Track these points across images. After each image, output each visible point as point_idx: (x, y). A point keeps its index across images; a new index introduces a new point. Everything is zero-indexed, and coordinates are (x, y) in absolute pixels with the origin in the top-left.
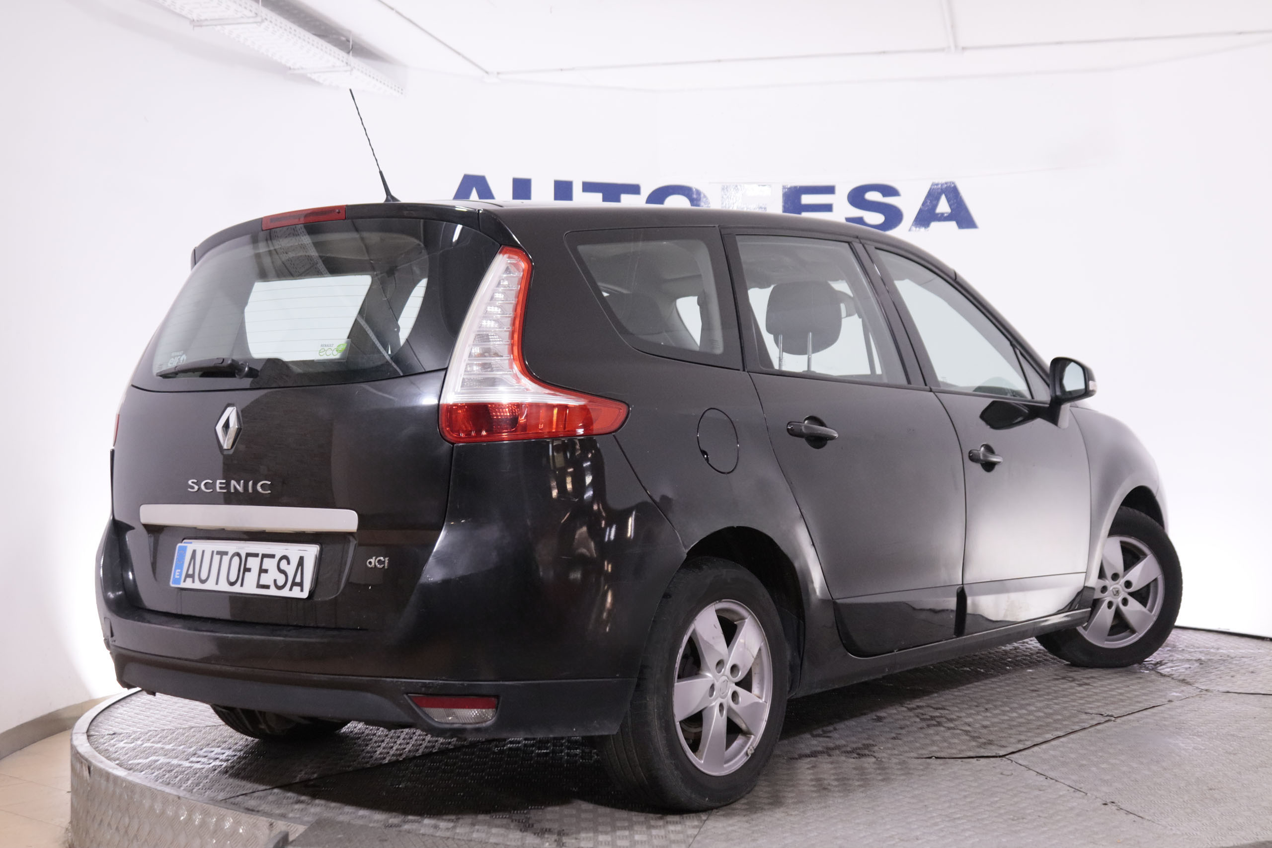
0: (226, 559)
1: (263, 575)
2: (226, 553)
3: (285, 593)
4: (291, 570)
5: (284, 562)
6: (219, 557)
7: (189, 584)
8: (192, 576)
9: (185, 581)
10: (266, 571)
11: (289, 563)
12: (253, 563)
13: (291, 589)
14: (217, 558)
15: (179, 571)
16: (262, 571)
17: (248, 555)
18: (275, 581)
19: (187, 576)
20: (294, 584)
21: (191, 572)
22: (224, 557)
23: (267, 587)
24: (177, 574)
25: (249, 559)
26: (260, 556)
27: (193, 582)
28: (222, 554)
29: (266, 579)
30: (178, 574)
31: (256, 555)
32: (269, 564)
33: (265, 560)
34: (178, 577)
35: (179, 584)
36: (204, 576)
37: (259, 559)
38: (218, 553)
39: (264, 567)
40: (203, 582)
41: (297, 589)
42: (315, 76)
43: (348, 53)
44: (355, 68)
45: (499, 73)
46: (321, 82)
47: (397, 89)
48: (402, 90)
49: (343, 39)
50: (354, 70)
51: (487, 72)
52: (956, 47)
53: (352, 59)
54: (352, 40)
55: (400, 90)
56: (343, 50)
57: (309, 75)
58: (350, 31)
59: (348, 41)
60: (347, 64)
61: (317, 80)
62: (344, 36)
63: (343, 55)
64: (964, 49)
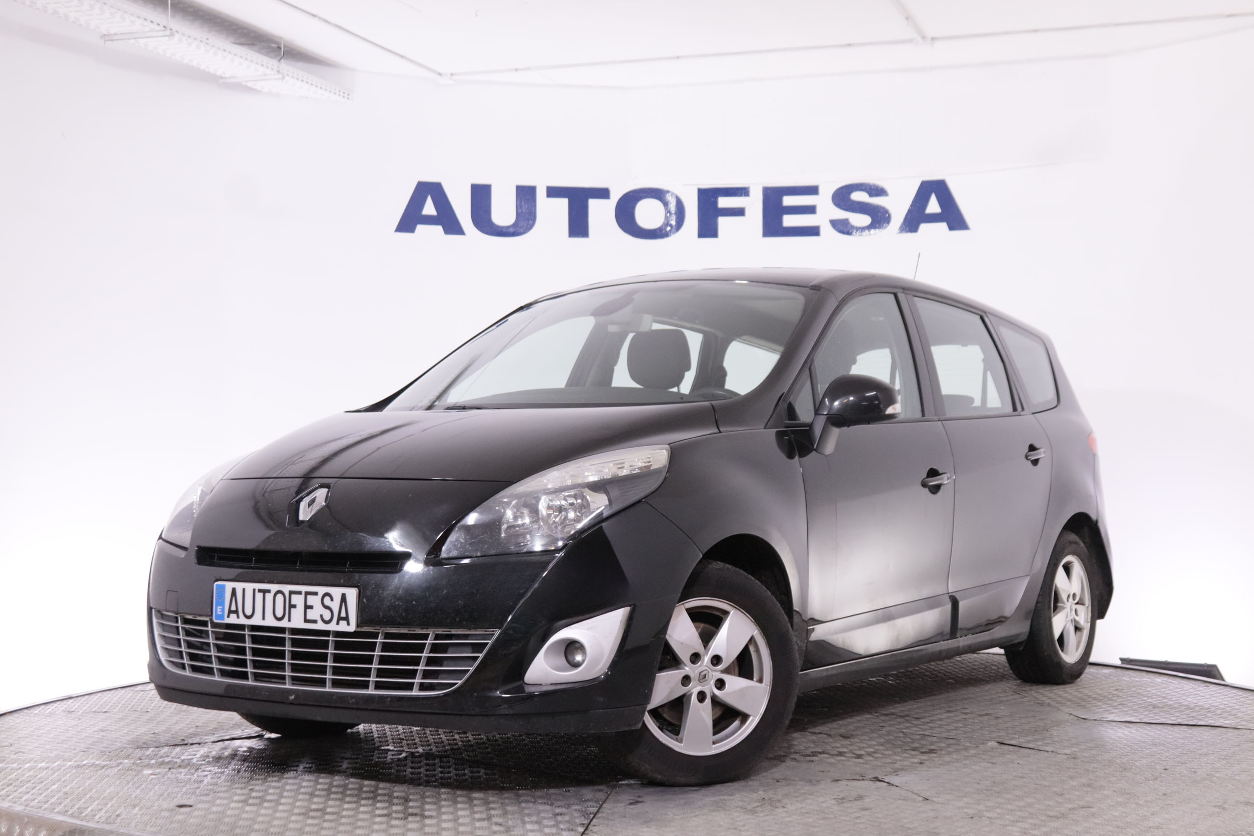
42: (250, 84)
43: (279, 61)
44: (288, 75)
45: (452, 75)
46: (258, 88)
47: (341, 93)
48: (348, 95)
49: (274, 45)
50: (286, 77)
51: (440, 74)
52: (923, 38)
53: (286, 66)
54: (285, 46)
55: (346, 95)
56: (275, 57)
57: (244, 83)
58: (281, 38)
59: (280, 48)
60: (278, 72)
61: (254, 87)
62: (275, 42)
63: (272, 62)
64: (933, 39)
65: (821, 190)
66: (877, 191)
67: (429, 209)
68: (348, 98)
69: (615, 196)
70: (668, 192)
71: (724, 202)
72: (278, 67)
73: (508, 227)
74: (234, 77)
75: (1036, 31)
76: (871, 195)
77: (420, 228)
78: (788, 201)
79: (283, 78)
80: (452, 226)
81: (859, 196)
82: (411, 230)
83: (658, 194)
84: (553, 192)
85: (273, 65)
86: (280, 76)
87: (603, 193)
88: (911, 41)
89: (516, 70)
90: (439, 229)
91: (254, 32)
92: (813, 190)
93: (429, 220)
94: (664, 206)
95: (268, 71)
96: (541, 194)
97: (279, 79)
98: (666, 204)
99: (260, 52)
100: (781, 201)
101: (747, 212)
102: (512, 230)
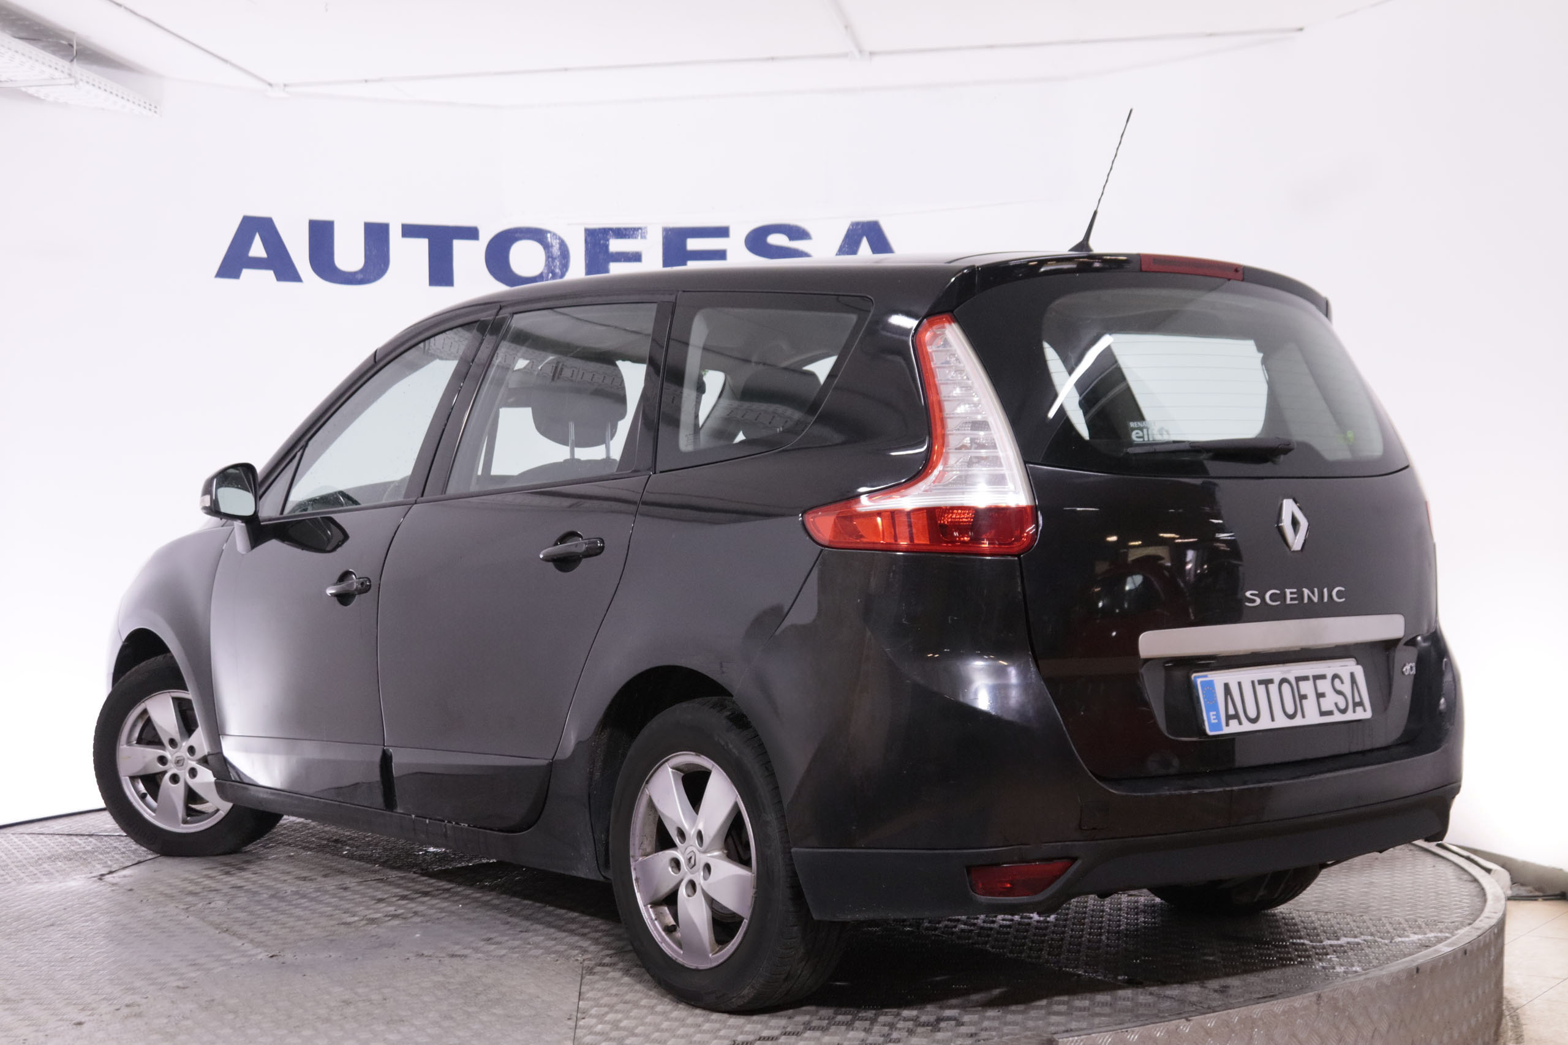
0: (1273, 688)
1: (1322, 700)
2: (1271, 681)
3: (1350, 716)
4: (1346, 688)
5: (1337, 681)
6: (1263, 687)
7: (1234, 728)
8: (1236, 716)
9: (1227, 725)
10: (1322, 695)
11: (1342, 682)
12: (1306, 687)
13: (1354, 711)
14: (1261, 689)
15: (1215, 713)
16: (1320, 695)
17: (1299, 679)
18: (1336, 704)
19: (1229, 718)
20: (1355, 705)
21: (1231, 712)
22: (1270, 686)
23: (1330, 713)
24: (1212, 717)
25: (1301, 684)
26: (1311, 678)
27: (1240, 723)
28: (1267, 682)
29: (1327, 704)
30: (1215, 717)
31: (1306, 678)
32: (1324, 686)
33: (1319, 682)
34: (1216, 721)
35: (1222, 730)
36: (1252, 714)
37: (1310, 683)
38: (1261, 682)
39: (1320, 691)
40: (1254, 721)
41: (1359, 709)
42: (31, 91)
43: (72, 61)
44: (82, 80)
45: (285, 85)
46: (43, 98)
47: (147, 106)
48: (156, 107)
49: (64, 42)
50: (81, 83)
51: (270, 85)
52: (861, 51)
53: (77, 68)
54: (78, 45)
55: (153, 108)
56: (63, 57)
57: (24, 89)
58: (74, 33)
59: (71, 46)
60: (70, 75)
61: (36, 95)
62: (64, 38)
63: (63, 64)
64: (872, 54)
65: (732, 232)
66: (797, 233)
67: (257, 249)
68: (155, 112)
69: (486, 237)
70: (550, 232)
71: (616, 245)
72: (69, 69)
73: (355, 273)
74: (11, 81)
75: (992, 47)
76: (791, 238)
77: (246, 273)
78: (694, 244)
79: (76, 83)
80: (286, 271)
81: (777, 240)
82: (236, 275)
83: (537, 235)
84: (410, 231)
85: (64, 67)
86: (72, 81)
87: (471, 233)
88: (845, 55)
89: (366, 81)
90: (270, 274)
91: (39, 24)
92: (722, 232)
93: (257, 264)
94: (544, 248)
95: (57, 74)
96: (395, 233)
97: (71, 84)
98: (547, 247)
99: (44, 48)
100: (684, 245)
101: (644, 258)
102: (360, 276)
